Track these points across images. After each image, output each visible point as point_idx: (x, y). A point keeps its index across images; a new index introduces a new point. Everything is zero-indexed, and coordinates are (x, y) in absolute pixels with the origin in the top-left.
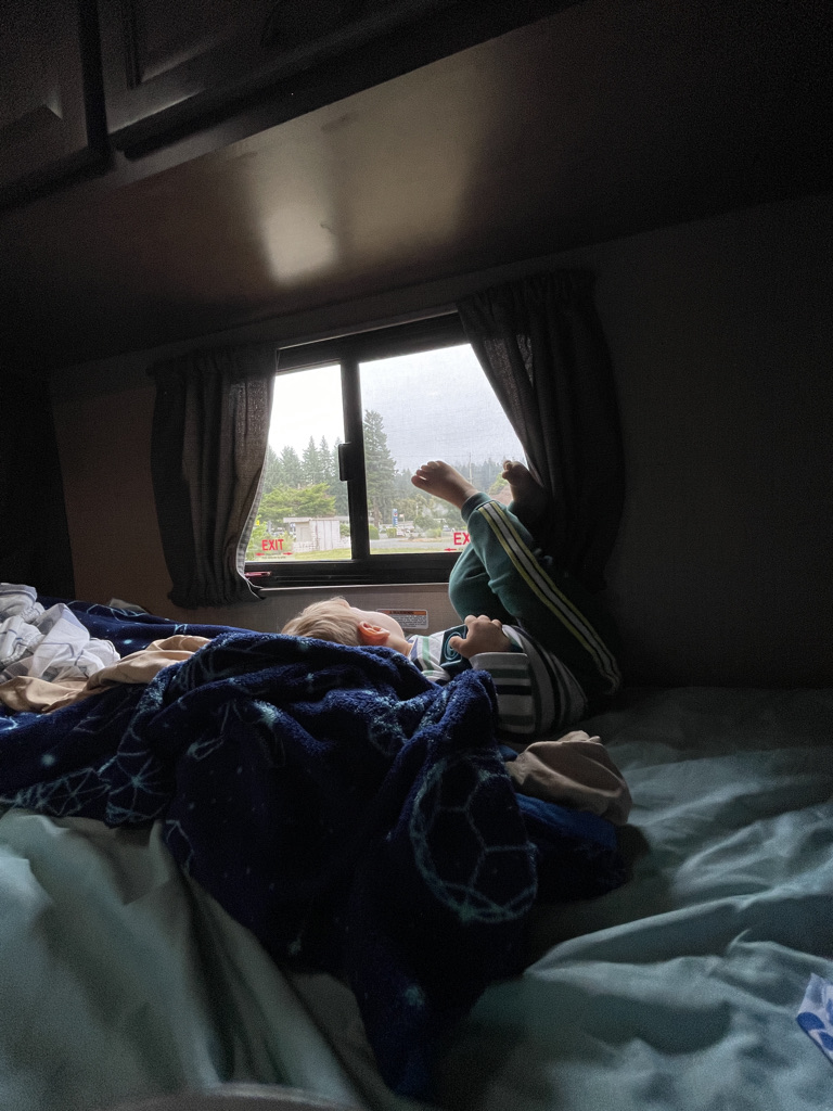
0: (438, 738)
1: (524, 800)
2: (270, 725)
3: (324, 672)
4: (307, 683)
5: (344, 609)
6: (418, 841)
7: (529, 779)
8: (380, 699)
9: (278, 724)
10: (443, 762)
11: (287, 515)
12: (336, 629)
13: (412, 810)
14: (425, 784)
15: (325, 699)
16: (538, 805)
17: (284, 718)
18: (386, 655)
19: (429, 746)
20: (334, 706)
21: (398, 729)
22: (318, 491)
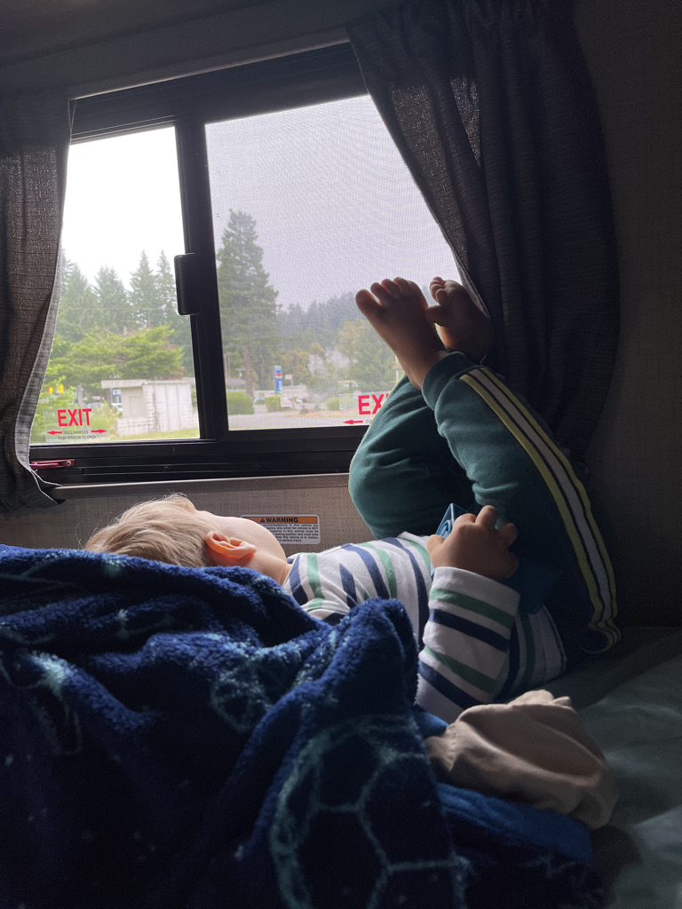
0: (317, 701)
1: (454, 794)
2: (57, 690)
3: (146, 607)
4: (116, 625)
5: (186, 513)
6: (283, 858)
7: (461, 761)
8: (231, 646)
9: (68, 688)
10: (324, 737)
11: (108, 376)
12: (168, 542)
13: (274, 810)
14: (296, 771)
15: (145, 648)
16: (473, 801)
17: (79, 677)
18: (245, 579)
19: (304, 713)
20: (158, 658)
21: (257, 689)
22: (156, 338)
